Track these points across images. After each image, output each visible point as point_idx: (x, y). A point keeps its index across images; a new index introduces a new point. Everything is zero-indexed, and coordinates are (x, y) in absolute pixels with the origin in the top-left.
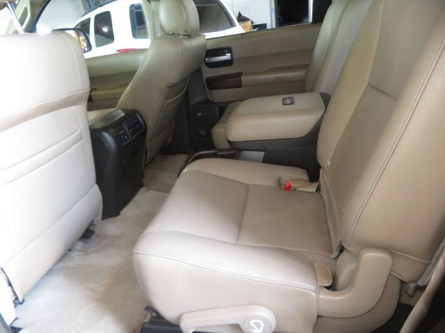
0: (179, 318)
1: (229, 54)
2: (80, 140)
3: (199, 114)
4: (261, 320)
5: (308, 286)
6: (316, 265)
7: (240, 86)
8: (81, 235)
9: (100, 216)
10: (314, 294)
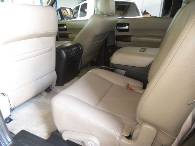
0: (63, 132)
1: (128, 26)
2: (50, 51)
3: (110, 51)
4: (93, 143)
5: (118, 134)
6: (125, 125)
7: (130, 41)
8: (46, 89)
9: (55, 84)
10: (118, 138)
